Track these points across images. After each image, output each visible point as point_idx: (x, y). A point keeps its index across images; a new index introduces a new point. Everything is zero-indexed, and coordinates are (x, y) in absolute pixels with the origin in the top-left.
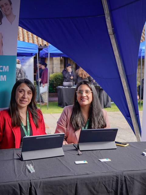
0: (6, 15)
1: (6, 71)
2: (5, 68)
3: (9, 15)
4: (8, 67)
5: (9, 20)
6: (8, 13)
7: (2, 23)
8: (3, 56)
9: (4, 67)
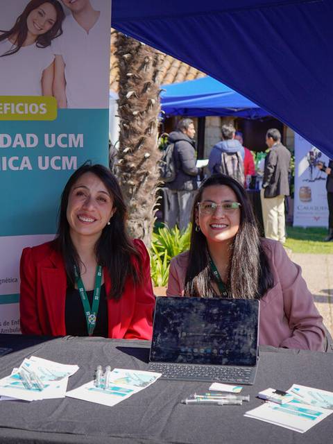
0: (73, 11)
1: (76, 146)
2: (74, 139)
3: (81, 11)
4: (80, 136)
5: (80, 24)
6: (78, 7)
7: (62, 32)
8: (67, 109)
9: (72, 136)
